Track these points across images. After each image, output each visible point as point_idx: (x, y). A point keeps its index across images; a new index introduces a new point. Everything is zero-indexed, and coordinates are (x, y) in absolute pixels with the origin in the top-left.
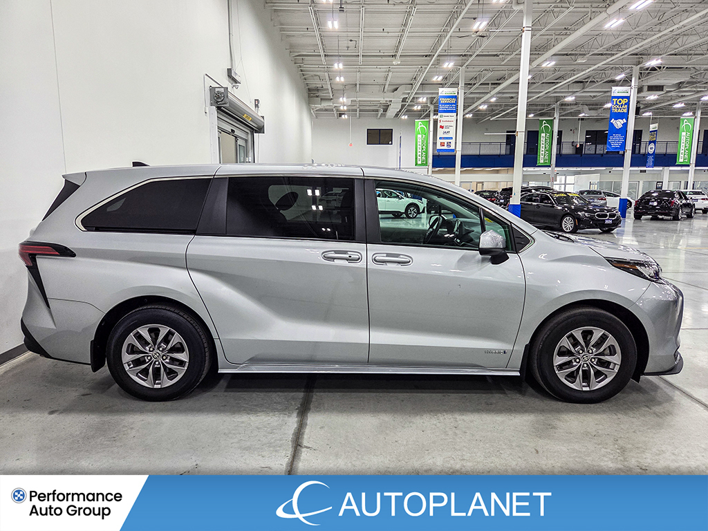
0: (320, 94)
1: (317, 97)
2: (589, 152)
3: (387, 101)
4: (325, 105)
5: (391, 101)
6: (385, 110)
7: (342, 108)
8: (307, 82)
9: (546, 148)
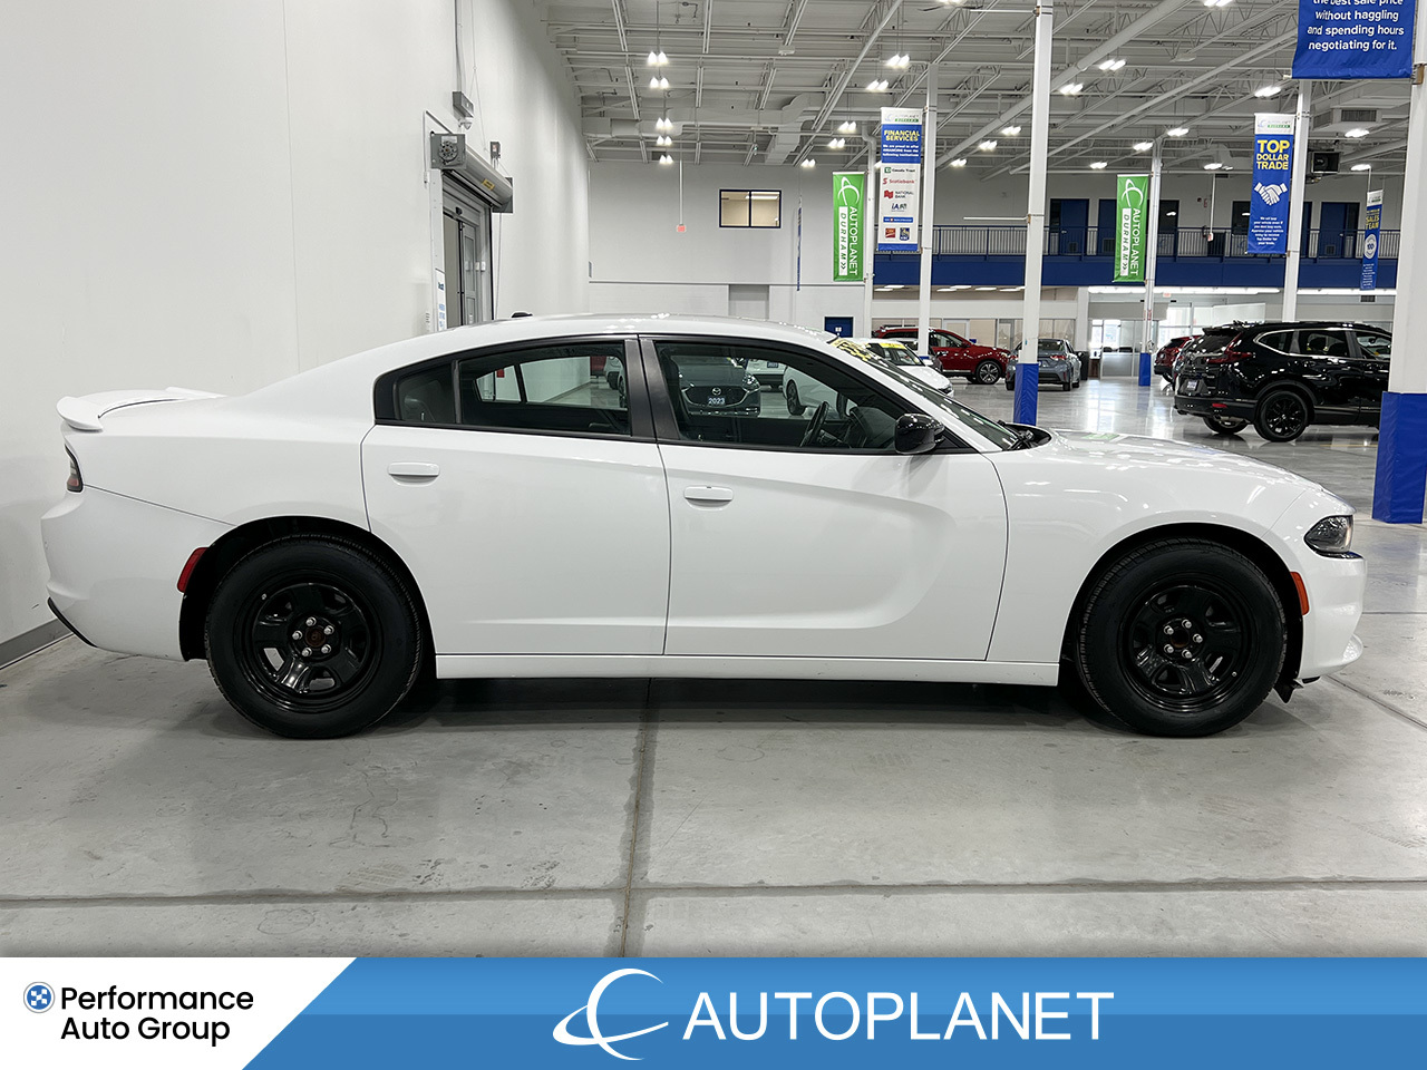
0: (609, 107)
1: (603, 114)
2: (1236, 252)
3: (765, 129)
4: (620, 132)
5: (775, 129)
6: (763, 147)
7: (660, 141)
9: (1133, 242)
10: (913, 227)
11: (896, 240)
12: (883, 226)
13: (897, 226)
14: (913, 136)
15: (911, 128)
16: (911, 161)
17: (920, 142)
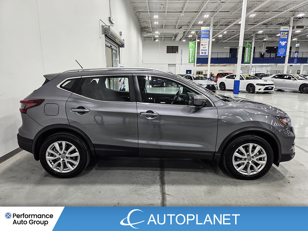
0: (146, 29)
1: (145, 31)
2: (267, 57)
3: (176, 33)
4: (148, 34)
5: (178, 33)
6: (175, 37)
7: (156, 36)
8: (141, 24)
9: (248, 55)
10: (207, 52)
11: (203, 54)
12: (201, 52)
13: (204, 51)
14: (208, 32)
15: (207, 31)
16: (207, 38)
17: (209, 34)
